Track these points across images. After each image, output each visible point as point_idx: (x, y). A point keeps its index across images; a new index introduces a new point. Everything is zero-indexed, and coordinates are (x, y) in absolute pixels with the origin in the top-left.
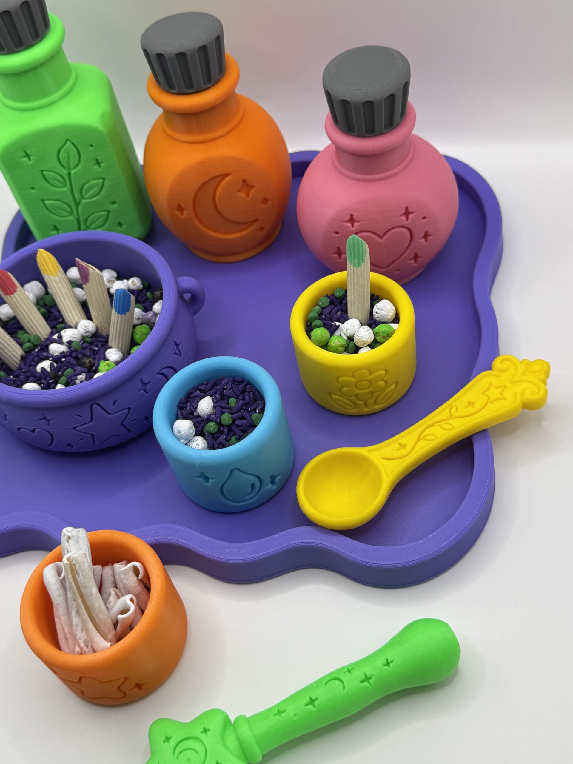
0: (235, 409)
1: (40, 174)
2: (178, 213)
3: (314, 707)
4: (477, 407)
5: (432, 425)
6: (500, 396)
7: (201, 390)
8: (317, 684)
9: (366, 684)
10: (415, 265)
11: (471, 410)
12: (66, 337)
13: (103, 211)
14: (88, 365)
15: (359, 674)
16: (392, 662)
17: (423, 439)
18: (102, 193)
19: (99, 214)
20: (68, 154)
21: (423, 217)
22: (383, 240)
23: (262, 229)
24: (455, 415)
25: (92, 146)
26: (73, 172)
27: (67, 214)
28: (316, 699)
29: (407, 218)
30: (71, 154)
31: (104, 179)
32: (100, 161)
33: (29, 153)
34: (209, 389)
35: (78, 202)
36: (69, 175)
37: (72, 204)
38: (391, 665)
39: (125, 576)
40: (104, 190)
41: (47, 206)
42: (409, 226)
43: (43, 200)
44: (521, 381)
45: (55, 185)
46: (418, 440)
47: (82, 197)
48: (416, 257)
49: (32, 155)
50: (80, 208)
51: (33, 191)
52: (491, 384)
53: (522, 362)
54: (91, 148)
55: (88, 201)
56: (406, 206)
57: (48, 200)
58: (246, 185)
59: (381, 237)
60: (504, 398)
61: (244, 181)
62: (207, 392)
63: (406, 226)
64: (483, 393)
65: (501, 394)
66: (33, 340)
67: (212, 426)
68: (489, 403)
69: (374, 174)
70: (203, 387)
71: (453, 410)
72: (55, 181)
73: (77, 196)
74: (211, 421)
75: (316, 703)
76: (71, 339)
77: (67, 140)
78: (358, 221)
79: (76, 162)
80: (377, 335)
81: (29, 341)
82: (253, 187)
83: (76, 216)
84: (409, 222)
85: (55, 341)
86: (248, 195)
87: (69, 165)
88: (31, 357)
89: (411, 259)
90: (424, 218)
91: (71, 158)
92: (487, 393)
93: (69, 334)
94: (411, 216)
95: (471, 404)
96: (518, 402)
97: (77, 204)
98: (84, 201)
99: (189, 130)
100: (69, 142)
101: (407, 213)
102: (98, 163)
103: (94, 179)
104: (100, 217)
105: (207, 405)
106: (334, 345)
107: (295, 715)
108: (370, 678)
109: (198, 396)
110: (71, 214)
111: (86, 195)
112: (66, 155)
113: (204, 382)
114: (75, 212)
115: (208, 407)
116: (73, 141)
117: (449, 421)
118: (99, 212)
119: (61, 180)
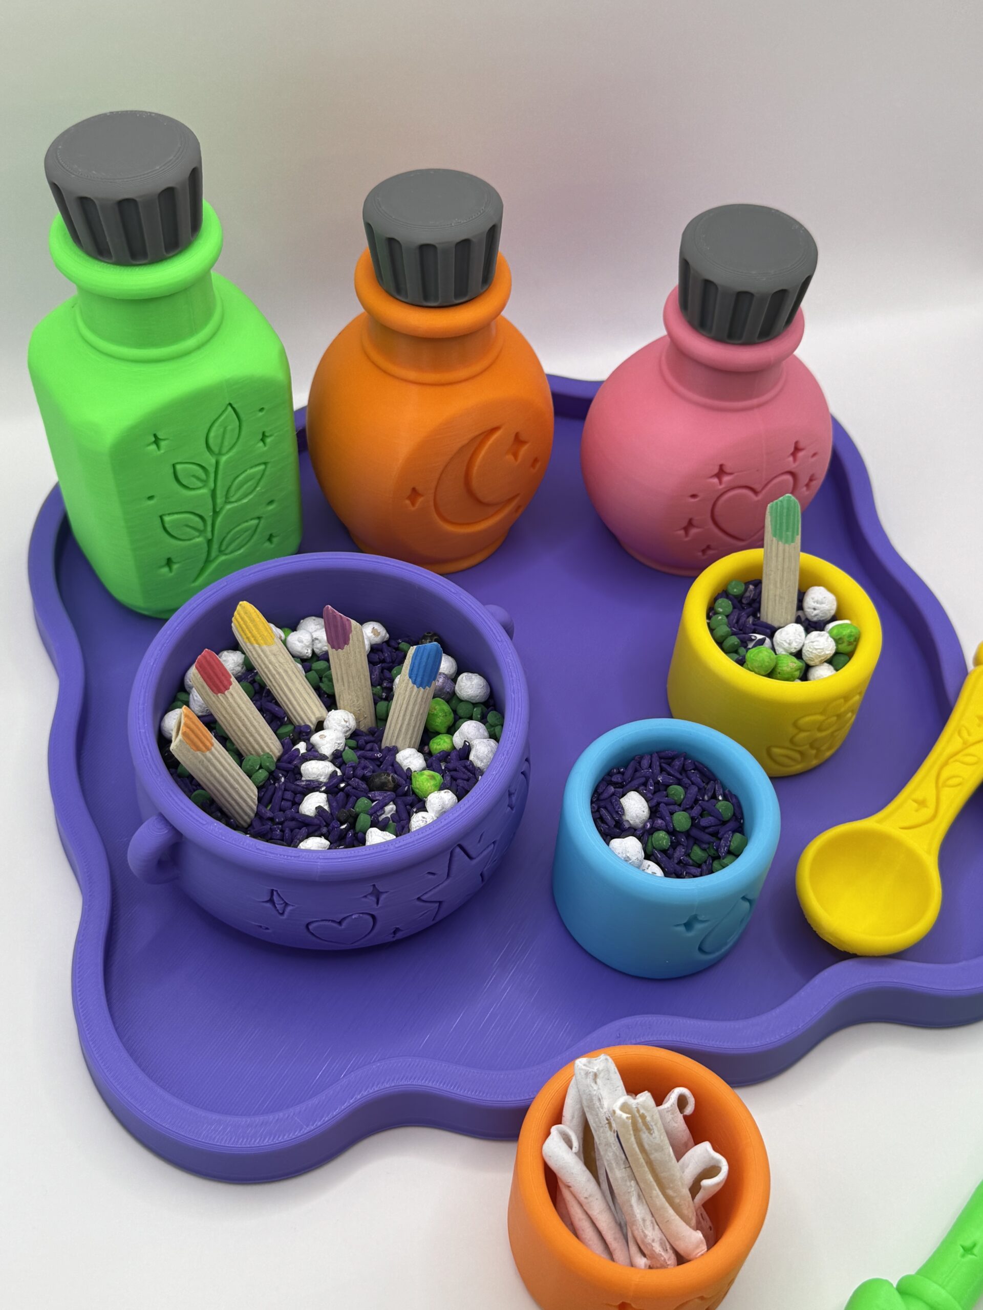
0: (688, 803)
1: (171, 470)
2: (408, 502)
5: (947, 762)
7: (616, 785)
12: (328, 745)
13: (253, 519)
14: (391, 785)
17: (945, 785)
18: (258, 489)
19: (246, 524)
20: (225, 428)
22: (760, 497)
24: (971, 739)
25: (262, 410)
26: (223, 459)
27: (196, 534)
29: (795, 460)
30: (229, 428)
31: (265, 464)
32: (266, 434)
33: (160, 436)
34: (630, 780)
35: (218, 510)
36: (217, 463)
37: (208, 515)
39: (672, 1116)
40: (262, 483)
41: (167, 525)
42: (795, 470)
43: (161, 517)
45: (191, 487)
46: (938, 788)
47: (227, 502)
49: (164, 440)
50: (219, 519)
51: (151, 502)
54: (261, 414)
55: (235, 505)
56: (795, 440)
57: (170, 514)
58: (518, 441)
59: (757, 493)
61: (517, 435)
62: (627, 785)
63: (792, 470)
66: (268, 764)
67: (664, 838)
70: (617, 778)
71: (964, 734)
72: (194, 480)
73: (220, 501)
74: (658, 830)
76: (336, 747)
77: (230, 404)
78: (730, 473)
79: (233, 441)
80: (840, 642)
81: (261, 767)
82: (524, 443)
83: (209, 535)
84: (797, 463)
85: (305, 758)
86: (516, 457)
87: (221, 448)
88: (280, 793)
90: (814, 455)
91: (227, 436)
93: (332, 739)
94: (800, 454)
97: (216, 513)
98: (229, 507)
100: (230, 408)
102: (264, 438)
103: (252, 467)
104: (245, 530)
105: (640, 806)
106: (789, 669)
109: (613, 794)
110: (201, 532)
111: (234, 495)
112: (222, 430)
113: (613, 769)
114: (209, 528)
115: (643, 809)
116: (235, 406)
117: (968, 751)
118: (246, 521)
119: (203, 475)
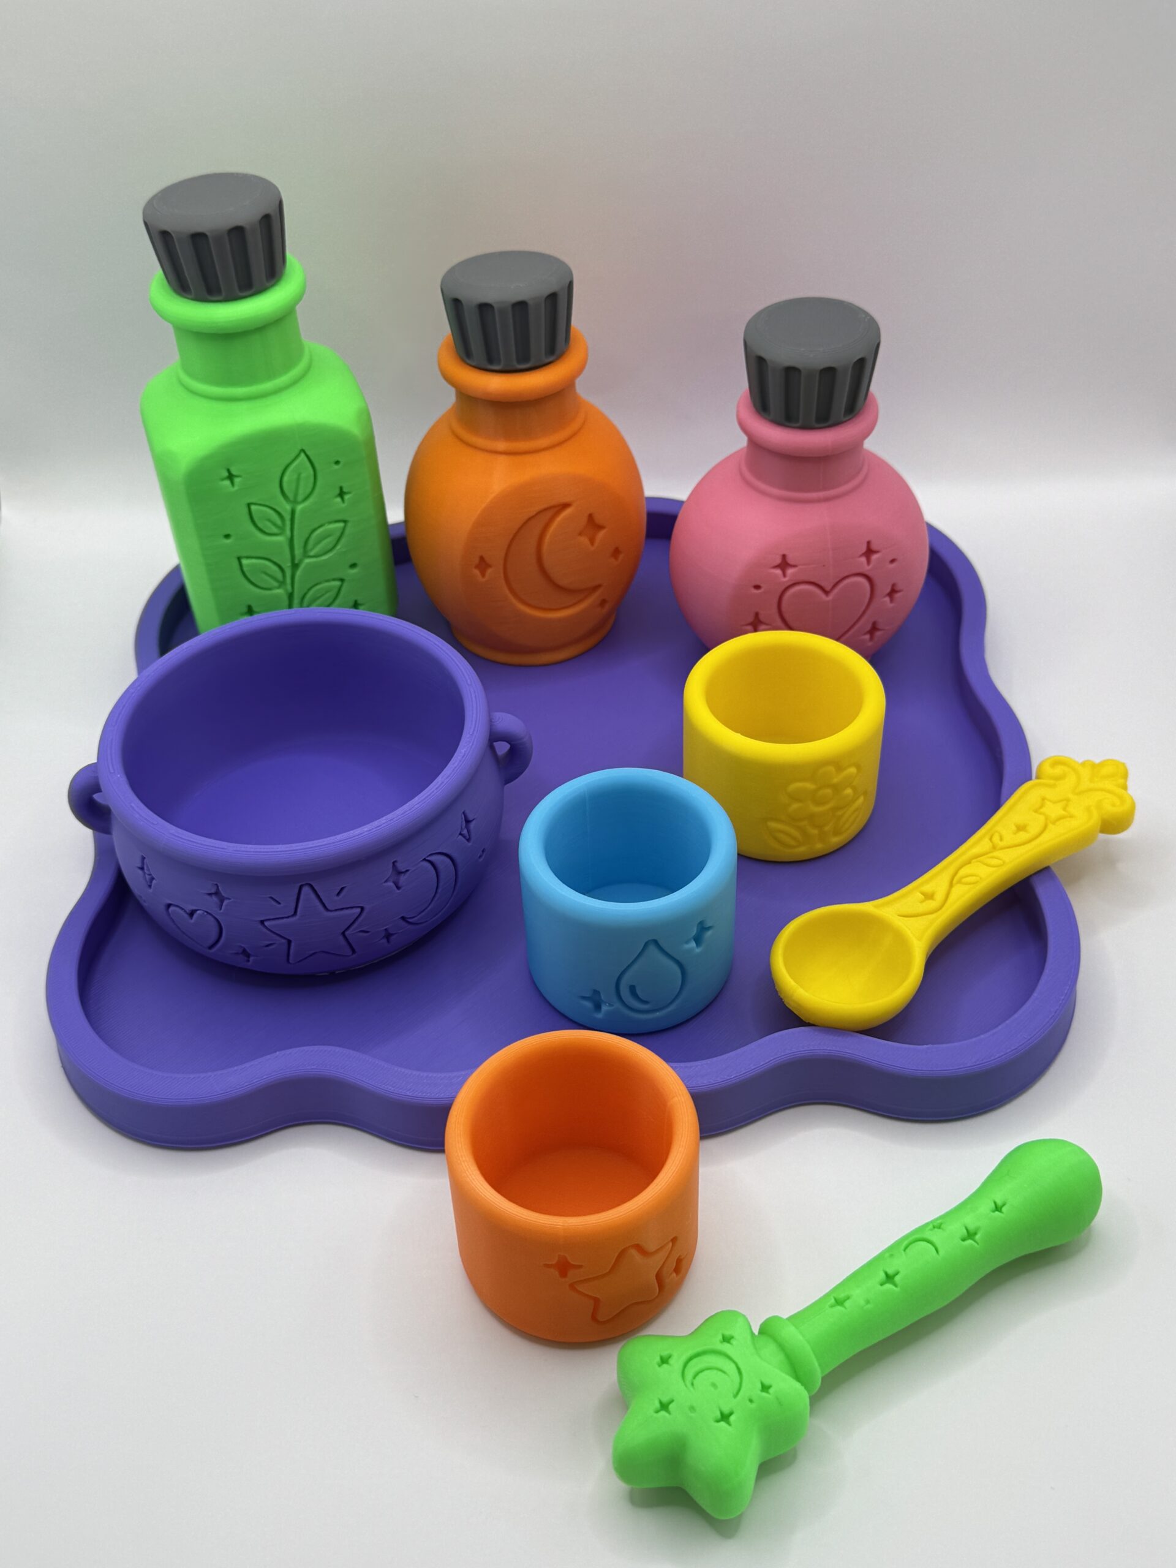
1: (246, 510)
2: (477, 572)
3: (896, 1285)
4: (1033, 830)
5: (969, 862)
6: (1064, 813)
8: (891, 1251)
9: (970, 1242)
10: (870, 644)
11: (1023, 836)
13: (334, 580)
15: (956, 1228)
16: (1004, 1205)
17: (959, 882)
18: (338, 547)
19: (327, 584)
20: (299, 475)
21: (891, 559)
22: (830, 597)
23: (603, 602)
24: (1001, 844)
25: (337, 463)
26: (299, 508)
27: (275, 584)
28: (897, 1273)
29: (869, 561)
30: (303, 475)
31: (345, 522)
32: (345, 490)
33: (234, 472)
35: (296, 562)
36: (293, 512)
37: (287, 565)
38: (1004, 1209)
40: (343, 541)
41: (245, 569)
42: (870, 574)
43: (239, 559)
44: (1090, 790)
45: (267, 531)
46: (951, 885)
47: (306, 555)
48: (874, 628)
49: (238, 477)
50: (299, 573)
51: (228, 541)
52: (1044, 799)
53: (1083, 764)
54: (336, 467)
55: (314, 560)
56: (867, 540)
57: (248, 557)
58: (593, 524)
59: (827, 593)
60: (1071, 816)
61: (591, 517)
63: (867, 573)
64: (1036, 811)
65: (1064, 809)
68: (1050, 826)
69: (818, 490)
71: (996, 838)
72: (269, 524)
73: (298, 552)
75: (897, 1279)
77: (303, 451)
78: (795, 566)
79: (309, 490)
82: (600, 527)
83: (289, 587)
84: (871, 566)
86: (592, 541)
87: (296, 495)
89: (865, 634)
90: (893, 561)
91: (302, 483)
92: (1042, 810)
94: (874, 557)
95: (1021, 828)
96: (1095, 820)
97: (295, 566)
98: (307, 561)
99: (509, 434)
100: (303, 455)
101: (869, 552)
102: (341, 494)
103: (330, 523)
104: (328, 591)
107: (868, 1302)
108: (975, 1234)
110: (282, 584)
111: (312, 550)
112: (295, 476)
114: (288, 580)
116: (308, 453)
117: (995, 854)
118: (328, 581)
119: (279, 522)
